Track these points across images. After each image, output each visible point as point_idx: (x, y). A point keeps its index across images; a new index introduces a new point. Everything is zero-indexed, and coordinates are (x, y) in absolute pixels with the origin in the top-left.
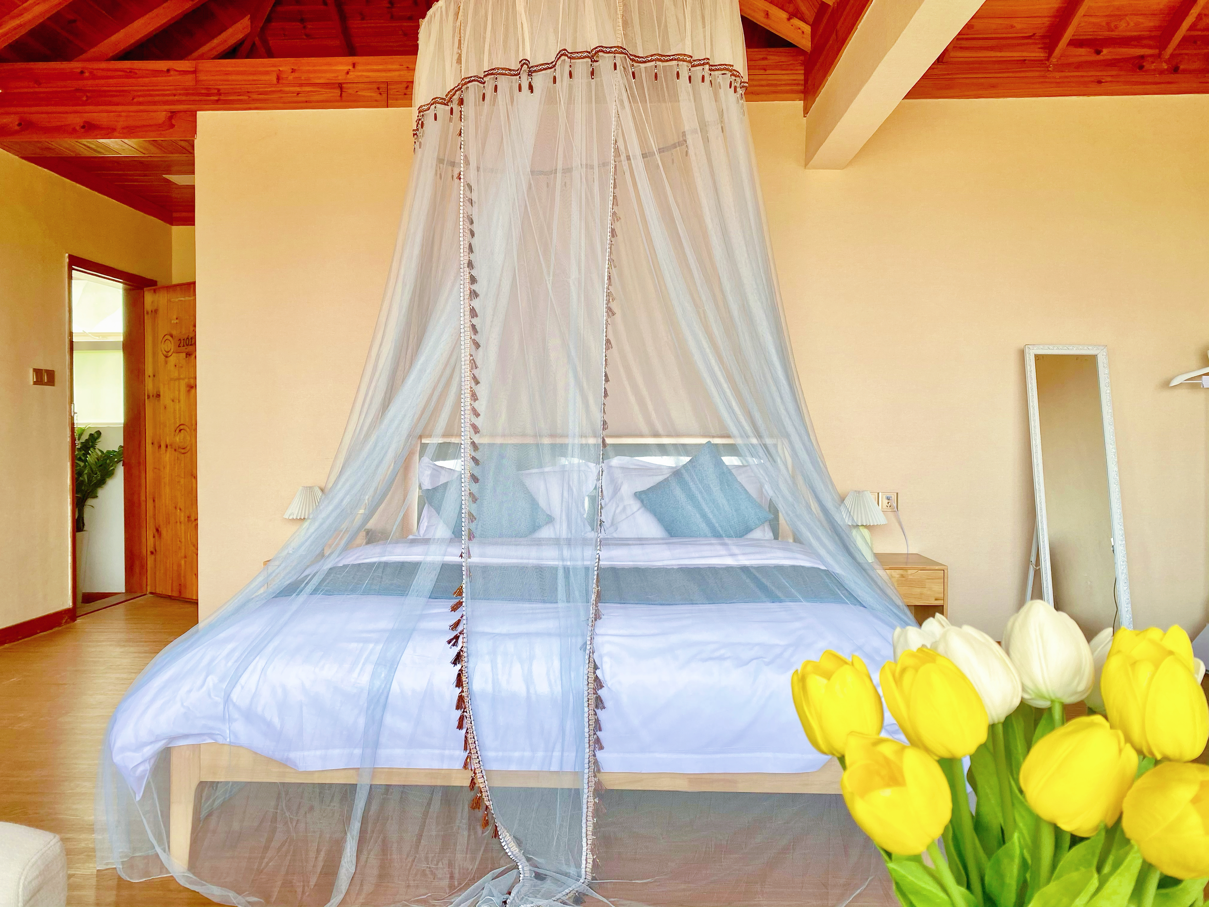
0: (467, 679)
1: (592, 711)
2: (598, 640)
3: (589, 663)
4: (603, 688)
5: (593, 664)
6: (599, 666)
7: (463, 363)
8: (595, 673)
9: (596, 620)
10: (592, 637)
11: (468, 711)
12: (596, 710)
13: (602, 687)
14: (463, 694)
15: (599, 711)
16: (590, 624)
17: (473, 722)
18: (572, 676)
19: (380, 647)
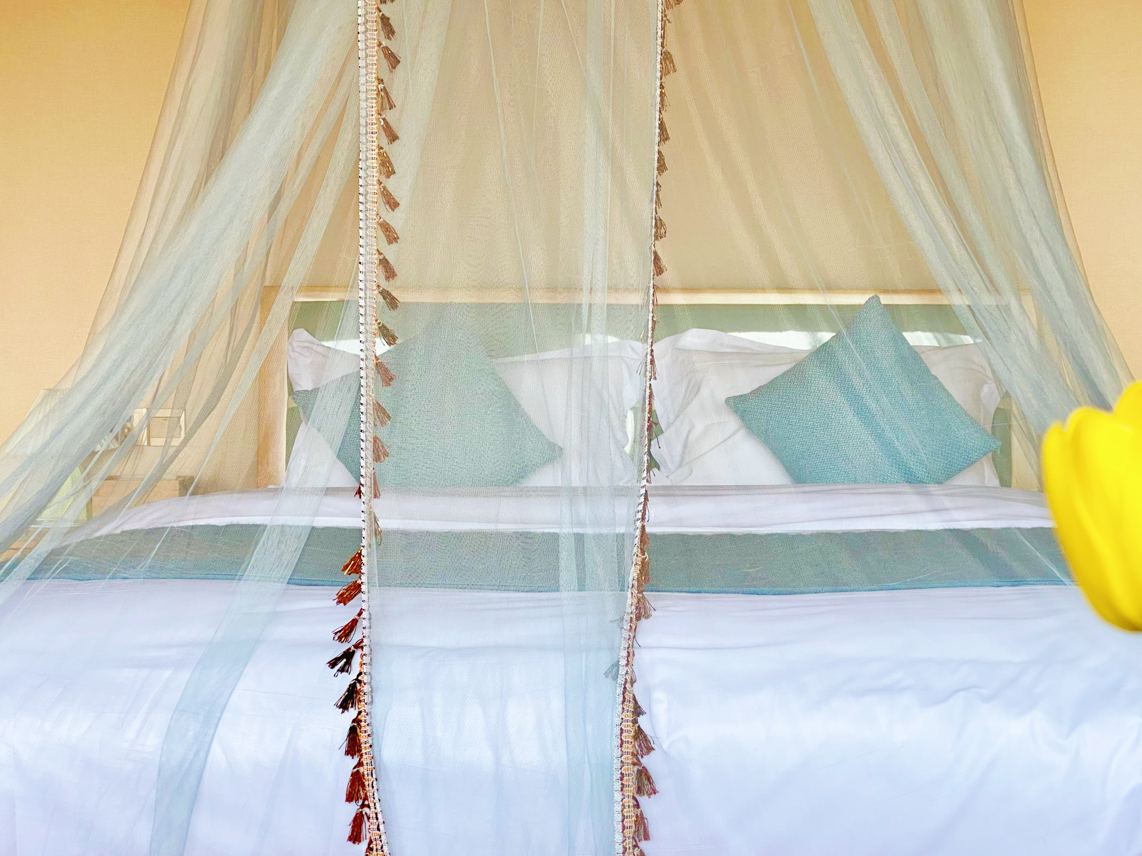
0: (370, 739)
1: (631, 799)
2: (642, 657)
3: (623, 702)
4: (653, 752)
5: (632, 705)
6: (644, 708)
7: (363, 96)
8: (635, 722)
9: (638, 618)
10: (630, 650)
11: (372, 805)
12: (638, 797)
13: (650, 749)
14: (361, 769)
15: (643, 800)
16: (627, 626)
17: (382, 827)
18: (589, 728)
19: (185, 676)
